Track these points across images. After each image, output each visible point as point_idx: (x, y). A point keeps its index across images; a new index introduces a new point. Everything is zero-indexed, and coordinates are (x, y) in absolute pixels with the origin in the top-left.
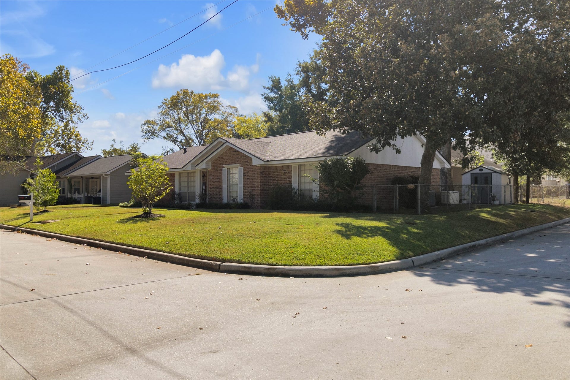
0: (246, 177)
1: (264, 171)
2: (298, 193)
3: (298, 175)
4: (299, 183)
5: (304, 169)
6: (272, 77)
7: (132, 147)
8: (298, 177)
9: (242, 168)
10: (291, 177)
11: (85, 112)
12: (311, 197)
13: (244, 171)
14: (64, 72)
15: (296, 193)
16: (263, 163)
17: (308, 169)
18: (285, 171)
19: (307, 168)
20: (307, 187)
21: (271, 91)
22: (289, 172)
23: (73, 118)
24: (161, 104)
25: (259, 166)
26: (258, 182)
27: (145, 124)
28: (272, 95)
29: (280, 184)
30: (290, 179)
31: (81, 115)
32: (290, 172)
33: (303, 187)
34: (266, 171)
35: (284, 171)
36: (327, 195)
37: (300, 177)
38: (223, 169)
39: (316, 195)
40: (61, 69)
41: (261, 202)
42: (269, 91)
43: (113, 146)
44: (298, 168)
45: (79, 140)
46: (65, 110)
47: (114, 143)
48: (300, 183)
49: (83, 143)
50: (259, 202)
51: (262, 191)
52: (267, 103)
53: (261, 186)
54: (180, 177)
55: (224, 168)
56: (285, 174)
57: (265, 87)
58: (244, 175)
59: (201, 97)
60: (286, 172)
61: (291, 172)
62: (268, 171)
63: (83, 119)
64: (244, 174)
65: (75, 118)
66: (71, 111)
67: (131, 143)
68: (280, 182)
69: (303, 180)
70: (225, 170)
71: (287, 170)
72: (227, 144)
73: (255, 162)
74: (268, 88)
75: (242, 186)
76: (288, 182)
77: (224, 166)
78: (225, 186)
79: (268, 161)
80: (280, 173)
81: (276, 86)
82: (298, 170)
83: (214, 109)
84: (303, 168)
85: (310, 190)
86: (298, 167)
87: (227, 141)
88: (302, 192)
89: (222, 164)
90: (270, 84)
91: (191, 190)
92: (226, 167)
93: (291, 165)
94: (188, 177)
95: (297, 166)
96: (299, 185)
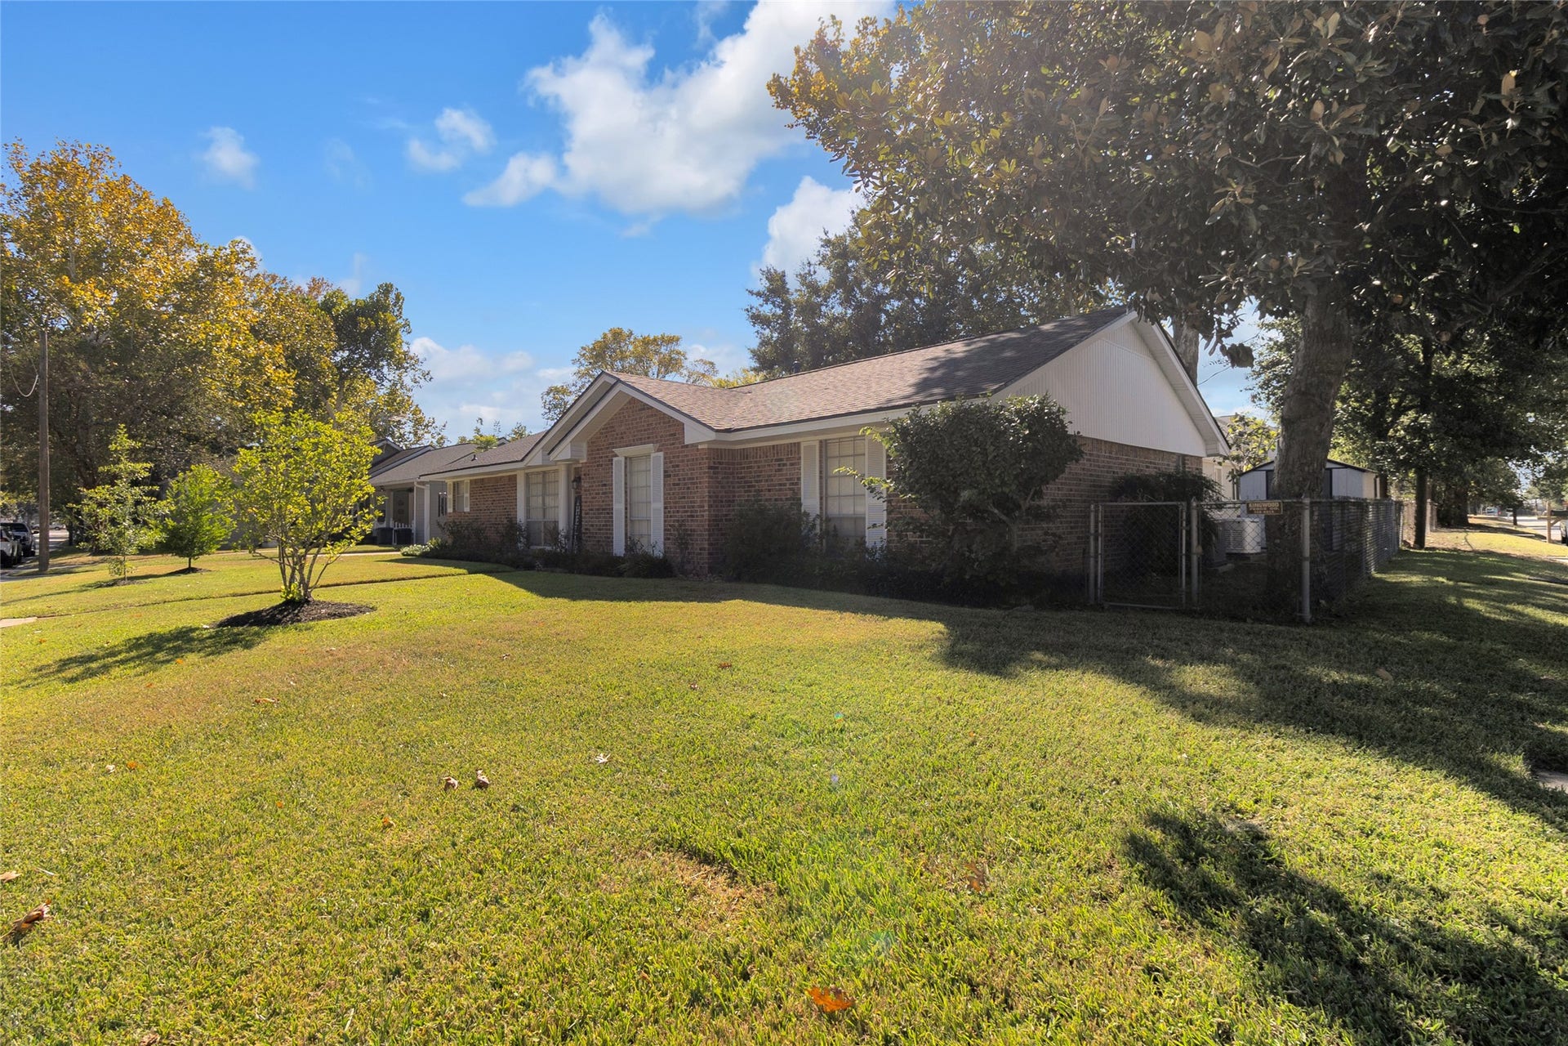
0: (671, 481)
1: (720, 463)
2: (818, 527)
3: (821, 472)
4: (821, 498)
5: (837, 454)
6: (769, 271)
7: (516, 433)
8: (821, 478)
9: (661, 454)
10: (799, 479)
11: (425, 368)
12: (861, 542)
13: (665, 463)
14: (392, 296)
15: (814, 526)
16: (712, 436)
17: (851, 453)
18: (781, 460)
19: (848, 449)
20: (848, 509)
21: (766, 301)
22: (792, 464)
23: (404, 378)
24: (577, 357)
25: (705, 446)
26: (702, 494)
27: (548, 394)
28: (767, 309)
29: (766, 500)
30: (797, 484)
31: (418, 374)
32: (796, 464)
33: (834, 509)
34: (728, 463)
35: (777, 460)
36: (912, 537)
37: (824, 477)
38: (615, 459)
39: (876, 536)
40: (386, 289)
41: (710, 554)
42: (761, 301)
43: (478, 430)
44: (821, 451)
45: (418, 422)
46: (389, 364)
47: (479, 425)
48: (824, 497)
49: (427, 426)
50: (705, 554)
51: (715, 522)
52: (758, 327)
53: (710, 506)
54: (528, 484)
55: (616, 456)
56: (780, 470)
57: (751, 292)
58: (667, 475)
59: (646, 342)
60: (784, 465)
61: (799, 464)
62: (733, 464)
63: (422, 382)
64: (665, 472)
65: (407, 380)
66: (399, 366)
67: (514, 426)
68: (767, 495)
69: (834, 487)
70: (619, 462)
71: (788, 459)
72: (620, 387)
73: (693, 436)
74: (759, 294)
75: (661, 505)
76: (789, 494)
77: (616, 451)
78: (618, 507)
79: (728, 431)
80: (767, 468)
81: (776, 287)
82: (821, 457)
83: (671, 364)
84: (834, 450)
85: (858, 520)
86: (821, 447)
87: (619, 380)
88: (832, 524)
89: (612, 445)
90: (762, 285)
91: (550, 517)
92: (622, 453)
93: (799, 443)
94: (544, 483)
95: (817, 444)
96: (821, 504)
